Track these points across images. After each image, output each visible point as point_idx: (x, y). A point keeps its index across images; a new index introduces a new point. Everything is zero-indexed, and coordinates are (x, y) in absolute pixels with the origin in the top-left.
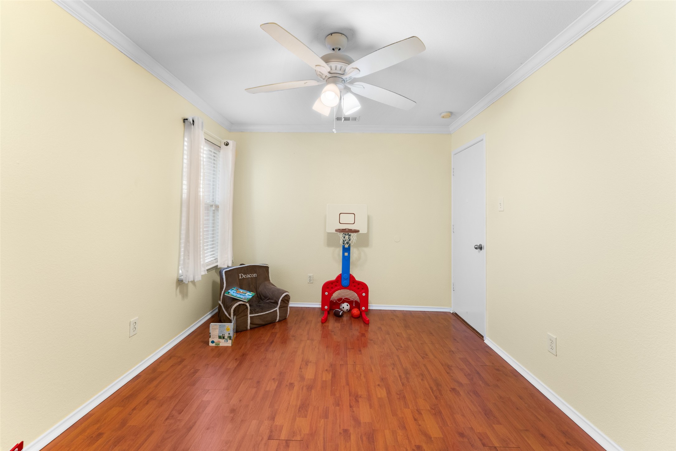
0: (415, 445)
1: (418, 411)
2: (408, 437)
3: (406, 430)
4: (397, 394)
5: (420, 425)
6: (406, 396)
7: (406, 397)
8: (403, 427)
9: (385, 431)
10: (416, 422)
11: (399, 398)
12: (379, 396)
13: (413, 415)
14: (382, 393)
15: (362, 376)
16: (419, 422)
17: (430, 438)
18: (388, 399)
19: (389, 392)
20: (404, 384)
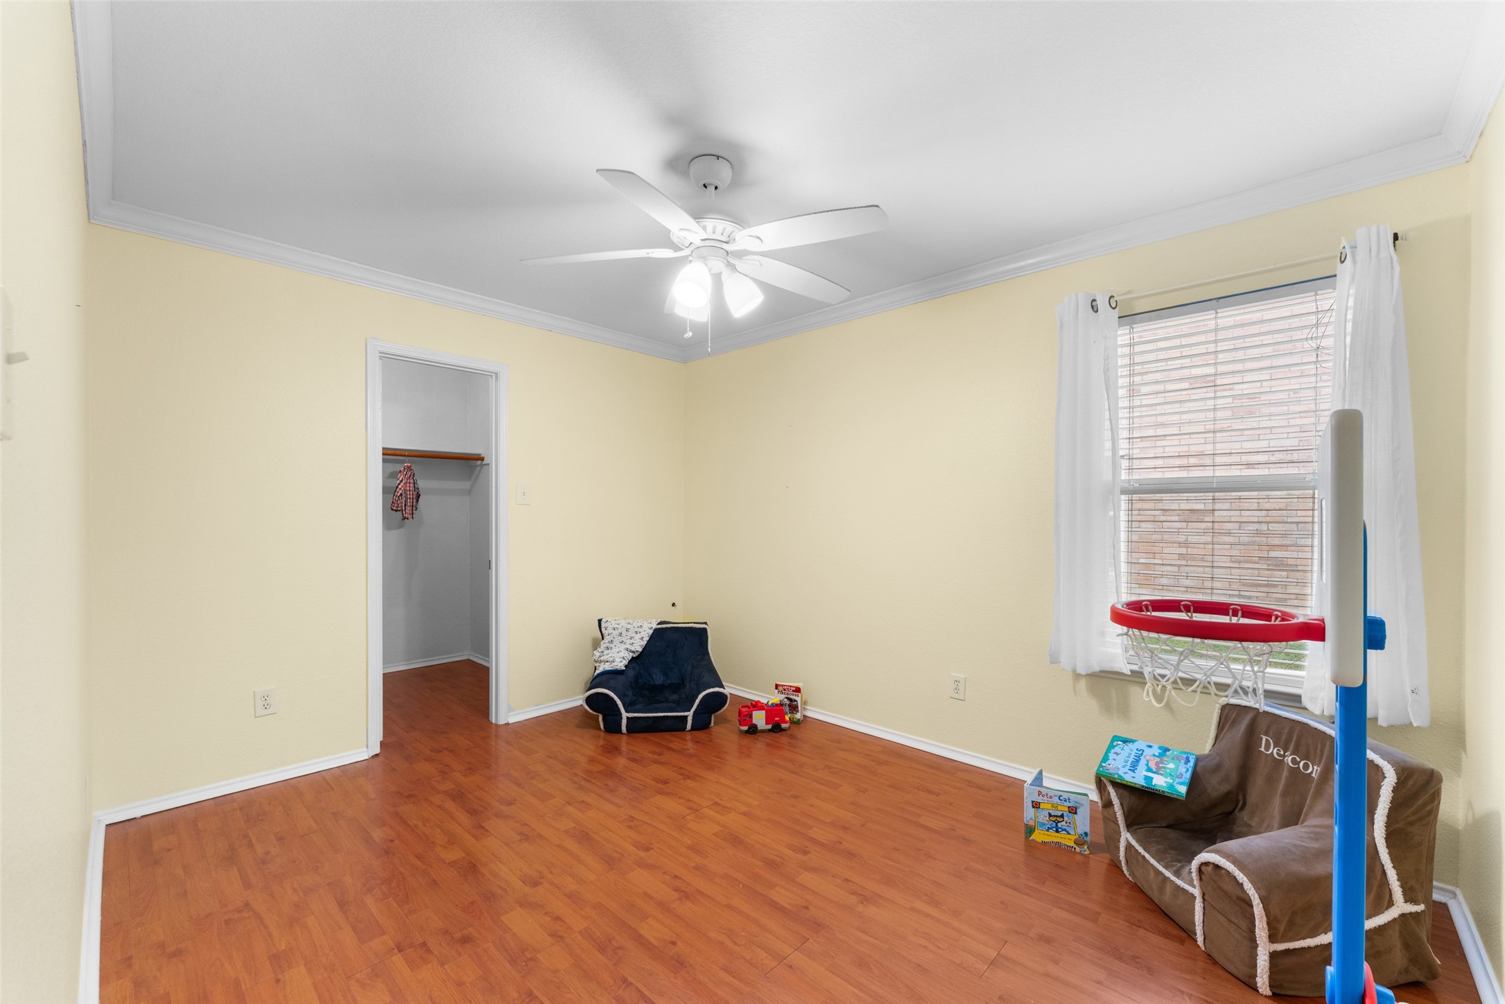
0: (542, 884)
1: (560, 937)
2: (557, 887)
3: (565, 895)
4: (620, 948)
5: (546, 913)
6: (599, 955)
7: (600, 953)
8: (573, 897)
9: (596, 877)
10: (556, 916)
11: (610, 941)
12: (650, 921)
13: (566, 923)
14: (653, 930)
15: (728, 943)
16: (549, 919)
17: (521, 905)
18: (631, 927)
19: (640, 940)
20: (624, 986)
